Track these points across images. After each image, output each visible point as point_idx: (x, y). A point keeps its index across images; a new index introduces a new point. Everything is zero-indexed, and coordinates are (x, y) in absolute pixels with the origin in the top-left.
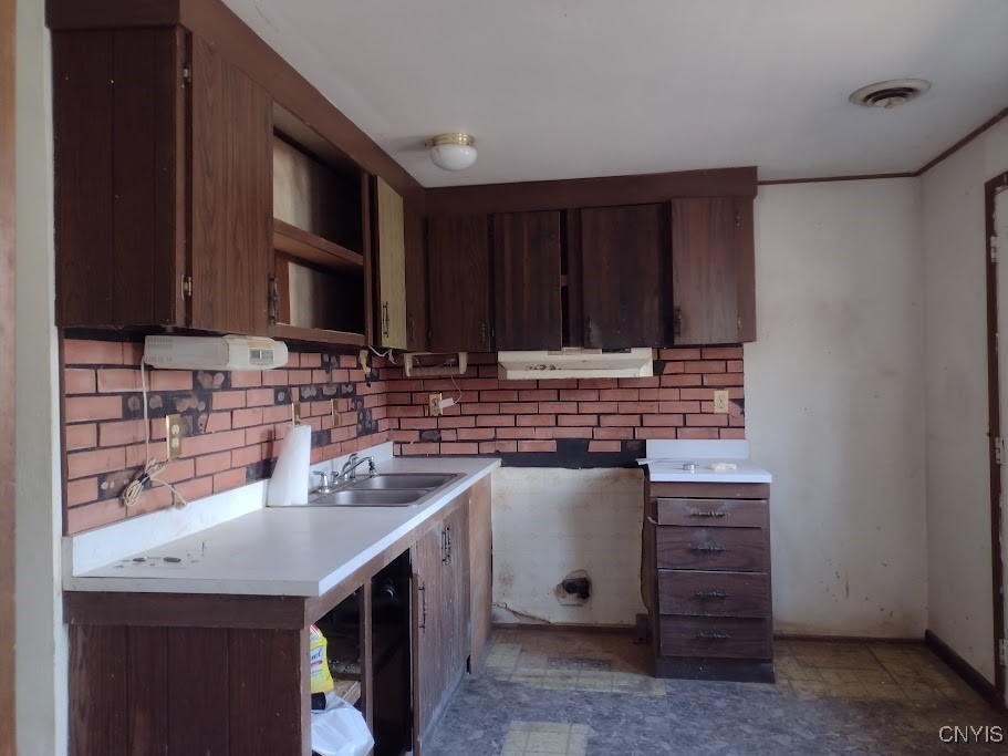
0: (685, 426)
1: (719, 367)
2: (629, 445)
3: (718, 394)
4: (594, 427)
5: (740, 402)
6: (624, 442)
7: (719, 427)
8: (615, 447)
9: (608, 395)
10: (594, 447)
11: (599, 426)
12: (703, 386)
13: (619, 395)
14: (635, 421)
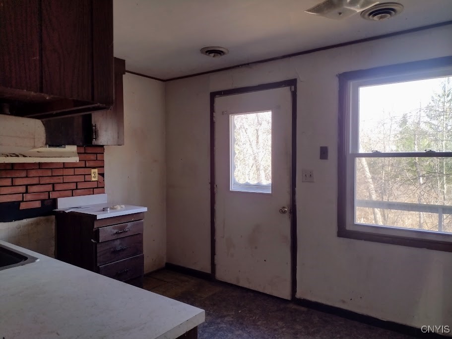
0: (77, 189)
1: (93, 157)
2: (46, 202)
3: (93, 170)
4: (23, 193)
5: (102, 175)
6: (43, 201)
7: (93, 188)
8: (37, 205)
9: (33, 173)
10: (23, 206)
11: (27, 192)
12: (86, 167)
13: (40, 173)
14: (50, 188)
